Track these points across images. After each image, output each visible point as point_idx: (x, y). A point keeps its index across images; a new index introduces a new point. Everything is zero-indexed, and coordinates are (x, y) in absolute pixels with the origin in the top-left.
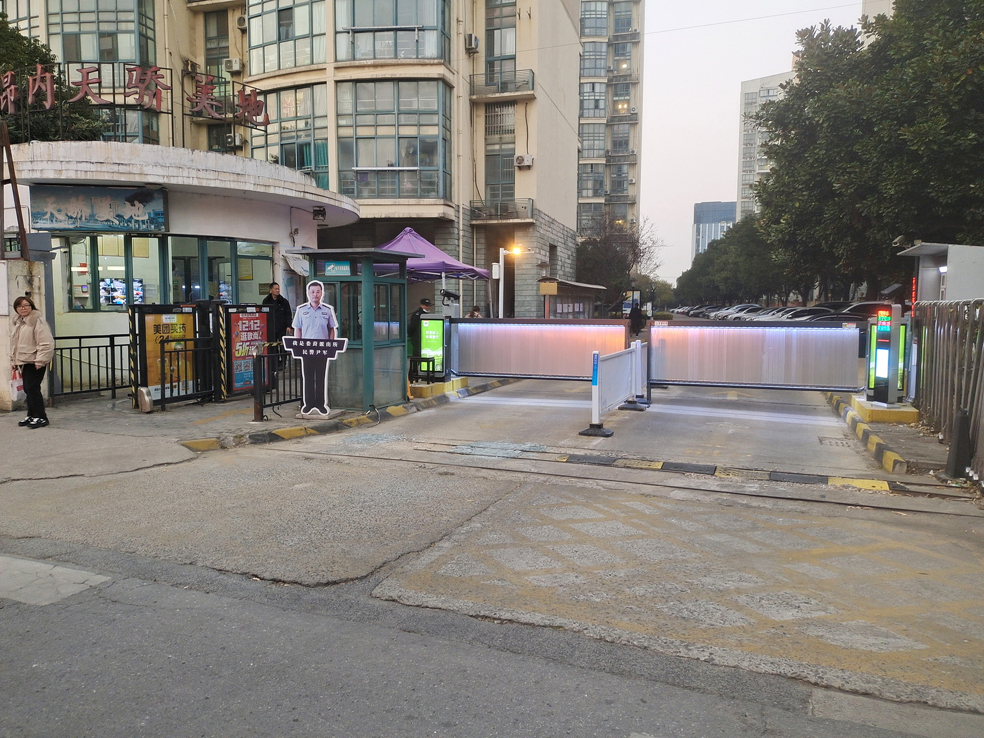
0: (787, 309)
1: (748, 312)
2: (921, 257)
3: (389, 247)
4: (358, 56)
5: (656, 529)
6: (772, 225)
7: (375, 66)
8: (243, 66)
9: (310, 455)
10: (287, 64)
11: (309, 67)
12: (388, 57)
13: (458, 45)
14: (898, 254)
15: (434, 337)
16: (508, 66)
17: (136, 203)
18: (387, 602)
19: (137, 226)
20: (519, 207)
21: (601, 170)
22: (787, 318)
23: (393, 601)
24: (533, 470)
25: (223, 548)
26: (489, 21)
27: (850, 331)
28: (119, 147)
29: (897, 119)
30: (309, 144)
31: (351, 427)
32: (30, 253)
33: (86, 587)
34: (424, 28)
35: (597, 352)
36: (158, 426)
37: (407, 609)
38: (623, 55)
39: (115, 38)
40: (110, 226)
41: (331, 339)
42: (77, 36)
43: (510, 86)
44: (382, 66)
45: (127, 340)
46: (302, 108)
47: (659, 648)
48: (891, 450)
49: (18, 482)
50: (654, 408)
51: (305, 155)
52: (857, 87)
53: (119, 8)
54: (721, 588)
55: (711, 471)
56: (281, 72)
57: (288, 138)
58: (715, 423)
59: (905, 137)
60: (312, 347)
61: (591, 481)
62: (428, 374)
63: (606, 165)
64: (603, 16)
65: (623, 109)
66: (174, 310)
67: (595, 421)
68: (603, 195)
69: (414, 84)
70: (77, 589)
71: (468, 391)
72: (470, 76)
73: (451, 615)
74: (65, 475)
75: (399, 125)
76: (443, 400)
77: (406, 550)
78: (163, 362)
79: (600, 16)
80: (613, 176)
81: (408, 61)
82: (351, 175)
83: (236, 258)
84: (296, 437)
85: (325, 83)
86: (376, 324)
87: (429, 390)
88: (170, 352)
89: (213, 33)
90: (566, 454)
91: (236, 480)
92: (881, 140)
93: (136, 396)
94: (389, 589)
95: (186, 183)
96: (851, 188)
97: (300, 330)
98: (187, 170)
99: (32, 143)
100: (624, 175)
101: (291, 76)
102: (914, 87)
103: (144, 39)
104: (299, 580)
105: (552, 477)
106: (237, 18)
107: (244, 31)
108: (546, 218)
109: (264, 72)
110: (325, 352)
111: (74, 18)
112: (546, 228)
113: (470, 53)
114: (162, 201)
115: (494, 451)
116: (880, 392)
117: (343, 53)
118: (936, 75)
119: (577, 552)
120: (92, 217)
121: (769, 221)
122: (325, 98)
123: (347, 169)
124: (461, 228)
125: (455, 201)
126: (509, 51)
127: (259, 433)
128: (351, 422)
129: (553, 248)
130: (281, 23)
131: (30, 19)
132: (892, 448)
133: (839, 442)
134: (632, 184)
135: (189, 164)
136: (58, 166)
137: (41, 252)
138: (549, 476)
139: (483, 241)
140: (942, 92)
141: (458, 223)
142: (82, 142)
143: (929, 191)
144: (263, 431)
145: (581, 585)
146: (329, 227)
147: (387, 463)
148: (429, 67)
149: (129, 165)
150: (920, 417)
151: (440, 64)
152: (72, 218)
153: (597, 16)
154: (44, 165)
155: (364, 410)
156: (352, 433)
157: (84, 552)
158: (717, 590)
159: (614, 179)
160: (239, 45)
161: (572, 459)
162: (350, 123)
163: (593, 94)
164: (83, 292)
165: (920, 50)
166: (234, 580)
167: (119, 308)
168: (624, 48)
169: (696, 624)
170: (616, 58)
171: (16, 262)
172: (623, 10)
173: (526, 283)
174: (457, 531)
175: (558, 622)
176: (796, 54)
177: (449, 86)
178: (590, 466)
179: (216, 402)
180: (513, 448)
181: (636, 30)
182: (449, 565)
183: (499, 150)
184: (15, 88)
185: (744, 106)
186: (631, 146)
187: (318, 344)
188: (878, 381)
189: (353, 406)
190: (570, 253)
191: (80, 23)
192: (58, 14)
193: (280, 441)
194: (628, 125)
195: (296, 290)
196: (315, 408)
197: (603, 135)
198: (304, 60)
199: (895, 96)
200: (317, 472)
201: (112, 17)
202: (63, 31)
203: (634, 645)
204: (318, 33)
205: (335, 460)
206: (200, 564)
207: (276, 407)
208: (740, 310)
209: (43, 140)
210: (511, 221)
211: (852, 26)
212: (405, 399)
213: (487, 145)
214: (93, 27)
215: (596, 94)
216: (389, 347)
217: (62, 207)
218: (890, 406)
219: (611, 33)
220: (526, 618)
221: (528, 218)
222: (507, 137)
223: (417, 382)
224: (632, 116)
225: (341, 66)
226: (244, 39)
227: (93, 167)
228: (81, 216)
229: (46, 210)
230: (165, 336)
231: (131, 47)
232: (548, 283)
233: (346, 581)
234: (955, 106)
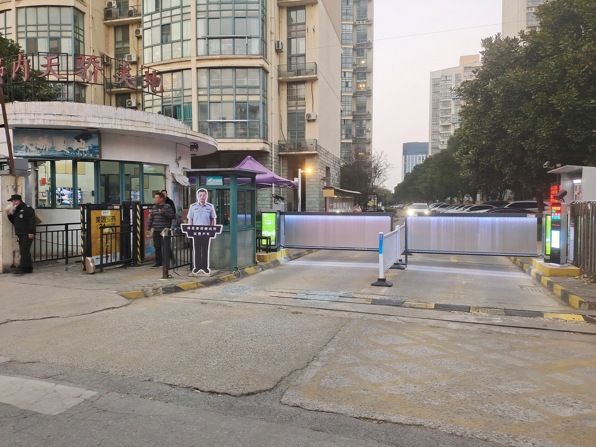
0: (466, 206)
1: (440, 207)
2: (562, 174)
3: (240, 166)
4: (211, 53)
5: (451, 351)
6: (464, 155)
7: (221, 59)
8: (138, 58)
9: (204, 300)
10: (167, 57)
11: (180, 59)
12: (229, 54)
13: (271, 46)
14: (548, 172)
15: (270, 223)
16: (301, 60)
17: (81, 140)
18: (294, 408)
19: (81, 155)
20: (308, 145)
21: (350, 123)
22: (467, 211)
23: (298, 406)
24: (352, 310)
25: (168, 368)
26: (289, 33)
27: (532, 219)
28: (70, 105)
29: (546, 91)
30: (180, 106)
31: (225, 282)
32: (16, 171)
33: (81, 400)
34: (251, 37)
35: (382, 233)
36: (101, 283)
37: (309, 413)
38: (362, 55)
39: (59, 41)
40: (64, 155)
41: (212, 225)
42: (35, 39)
43: (302, 72)
44: (225, 59)
45: (79, 227)
46: (176, 84)
47: (495, 440)
48: (572, 294)
49: (15, 322)
50: (409, 268)
51: (178, 113)
52: (521, 73)
53: (62, 23)
54: (513, 393)
55: (467, 309)
56: (163, 62)
57: (167, 102)
58: (452, 277)
59: (553, 102)
60: (199, 231)
61: (393, 317)
62: (267, 247)
63: (353, 120)
64: (350, 33)
65: (362, 87)
66: (109, 208)
67: (381, 276)
68: (351, 138)
69: (245, 70)
70: (76, 402)
71: (290, 257)
72: (278, 66)
73: (342, 417)
74: (47, 317)
75: (235, 95)
76: (276, 263)
77: (294, 369)
78: (102, 241)
79: (348, 33)
80: (357, 126)
81: (241, 56)
82: (206, 125)
83: (142, 175)
84: (191, 289)
85: (190, 69)
86: (239, 216)
87: (268, 257)
88: (106, 234)
89: (120, 38)
90: (370, 299)
91: (161, 319)
92: (536, 104)
93: (84, 262)
94: (292, 398)
95: (113, 128)
96: (518, 132)
97: (192, 220)
98: (114, 120)
99: (15, 102)
100: (363, 126)
101: (169, 64)
102: (555, 72)
103: (77, 42)
104: (228, 392)
105: (367, 315)
106: (135, 30)
107: (139, 38)
108: (324, 151)
109: (152, 62)
110: (208, 234)
111: (34, 28)
112: (324, 157)
113: (278, 52)
114: (97, 139)
115: (322, 297)
116: (555, 257)
117: (201, 51)
118: (569, 65)
119: (407, 368)
120: (53, 149)
121: (462, 153)
122: (190, 78)
123: (204, 121)
124: (273, 157)
125: (270, 140)
126: (301, 52)
127: (168, 287)
128: (224, 279)
129: (328, 169)
130: (163, 33)
131: (6, 29)
132: (573, 293)
133: (533, 289)
134: (368, 131)
135: (115, 116)
136: (32, 117)
137: (22, 171)
138: (364, 314)
139: (286, 164)
140: (574, 75)
141: (272, 153)
142: (47, 102)
143: (567, 134)
144: (170, 285)
145: (421, 393)
146: (197, 155)
147: (257, 306)
148: (254, 60)
149: (78, 116)
150: (581, 273)
151: (261, 58)
152: (39, 149)
153: (347, 33)
154: (23, 116)
155: (231, 271)
156: (226, 286)
157: (73, 373)
158: (512, 395)
159: (357, 129)
160: (136, 46)
161: (374, 302)
162: (205, 93)
163: (345, 78)
164: (43, 196)
165: (558, 51)
166: (183, 392)
167: (67, 206)
168: (363, 52)
169: (511, 421)
170: (358, 57)
171: (7, 177)
172: (362, 29)
173: (312, 190)
174: (321, 354)
175: (419, 421)
176: (482, 53)
177: (266, 72)
178: (388, 307)
179: (134, 266)
180: (334, 295)
181: (370, 41)
182: (326, 379)
183: (295, 110)
184: (4, 68)
185: (432, 86)
186: (367, 109)
187: (204, 229)
188: (552, 250)
189: (223, 268)
190: (337, 172)
191: (37, 32)
192: (24, 26)
193: (182, 291)
194: (365, 97)
195: (179, 194)
196: (201, 270)
197: (351, 102)
198: (177, 55)
199: (544, 78)
200: (213, 312)
201: (58, 28)
202: (26, 36)
203: (477, 438)
204: (186, 39)
205: (221, 304)
206: (156, 381)
207: (175, 270)
208: (435, 207)
209: (21, 101)
210: (303, 152)
211: (515, 37)
212: (254, 263)
213: (288, 107)
214: (46, 34)
215: (346, 79)
216: (246, 230)
217: (33, 143)
218: (561, 265)
219: (355, 42)
220: (394, 419)
221: (314, 150)
222: (300, 102)
223: (259, 251)
224: (368, 92)
225: (200, 59)
226: (139, 43)
227: (55, 118)
228: (46, 148)
229: (23, 144)
230: (103, 224)
231: (69, 46)
232: (328, 190)
233: (260, 392)
234: (582, 83)
